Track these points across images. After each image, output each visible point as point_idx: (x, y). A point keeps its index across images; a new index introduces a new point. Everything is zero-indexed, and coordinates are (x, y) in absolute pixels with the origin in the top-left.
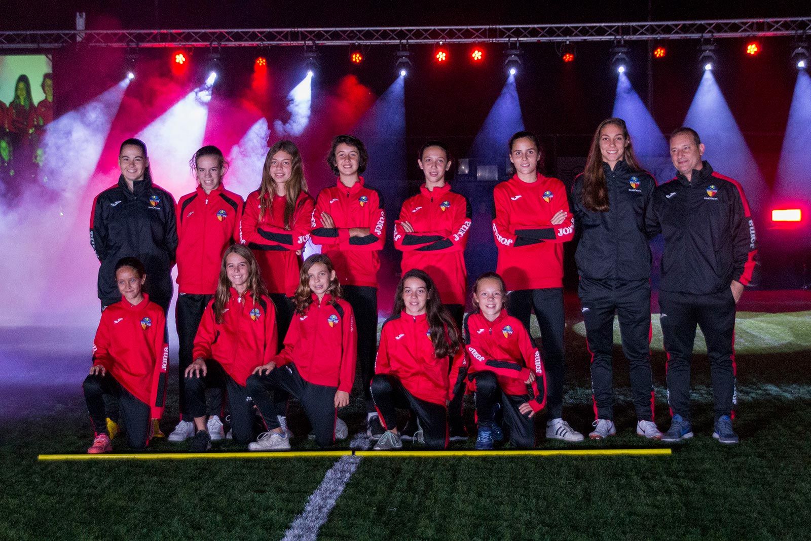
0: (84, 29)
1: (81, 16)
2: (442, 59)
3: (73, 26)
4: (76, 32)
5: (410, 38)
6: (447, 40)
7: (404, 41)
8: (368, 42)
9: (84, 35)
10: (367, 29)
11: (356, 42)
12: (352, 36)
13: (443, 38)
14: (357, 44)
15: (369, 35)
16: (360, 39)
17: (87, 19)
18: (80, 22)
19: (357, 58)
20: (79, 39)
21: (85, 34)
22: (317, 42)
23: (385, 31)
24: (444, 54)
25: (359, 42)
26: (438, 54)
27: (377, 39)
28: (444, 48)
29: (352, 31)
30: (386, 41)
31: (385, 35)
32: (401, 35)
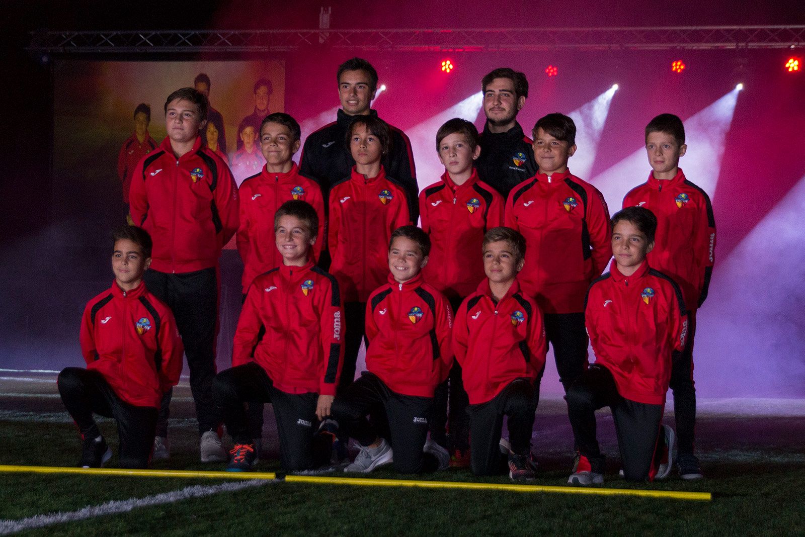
0: (328, 27)
1: (326, 11)
2: (793, 68)
3: (316, 25)
4: (317, 31)
5: (752, 41)
6: (801, 44)
7: (742, 45)
8: (695, 46)
9: (328, 35)
10: (694, 28)
11: (679, 46)
12: (671, 37)
13: (797, 40)
14: (678, 48)
15: (697, 37)
16: (684, 41)
17: (332, 15)
18: (325, 19)
19: (678, 66)
20: (321, 41)
21: (330, 33)
22: (627, 45)
23: (718, 31)
24: (796, 63)
25: (682, 45)
26: (788, 62)
27: (707, 42)
28: (795, 54)
29: (674, 32)
30: (717, 45)
31: (718, 36)
32: (738, 36)
